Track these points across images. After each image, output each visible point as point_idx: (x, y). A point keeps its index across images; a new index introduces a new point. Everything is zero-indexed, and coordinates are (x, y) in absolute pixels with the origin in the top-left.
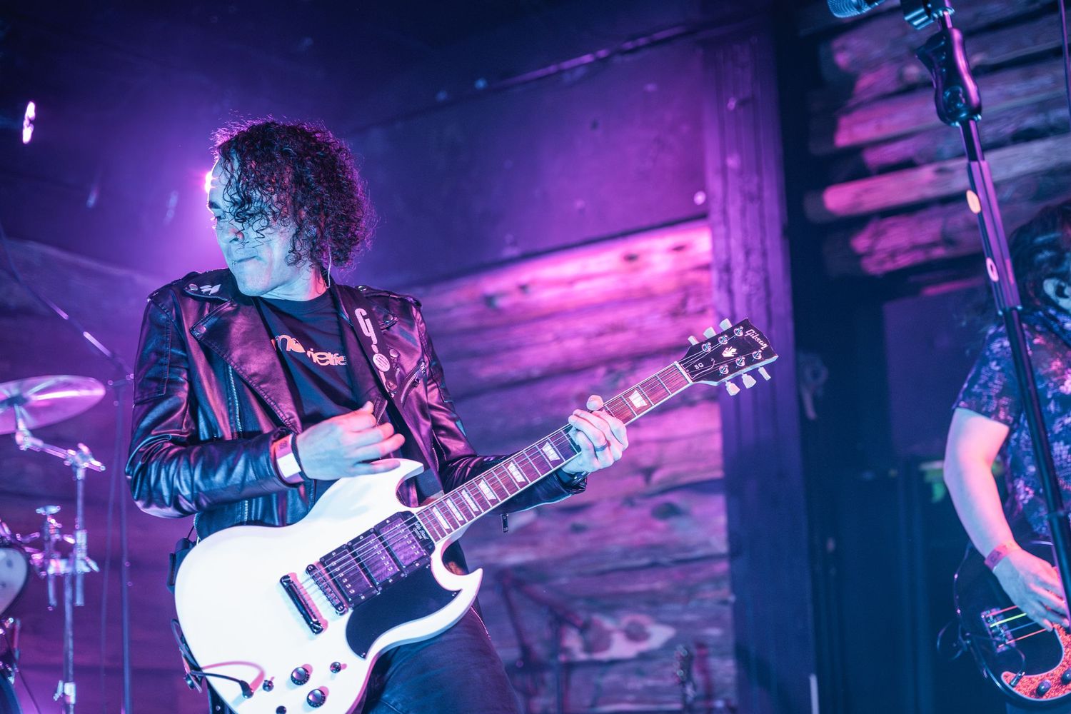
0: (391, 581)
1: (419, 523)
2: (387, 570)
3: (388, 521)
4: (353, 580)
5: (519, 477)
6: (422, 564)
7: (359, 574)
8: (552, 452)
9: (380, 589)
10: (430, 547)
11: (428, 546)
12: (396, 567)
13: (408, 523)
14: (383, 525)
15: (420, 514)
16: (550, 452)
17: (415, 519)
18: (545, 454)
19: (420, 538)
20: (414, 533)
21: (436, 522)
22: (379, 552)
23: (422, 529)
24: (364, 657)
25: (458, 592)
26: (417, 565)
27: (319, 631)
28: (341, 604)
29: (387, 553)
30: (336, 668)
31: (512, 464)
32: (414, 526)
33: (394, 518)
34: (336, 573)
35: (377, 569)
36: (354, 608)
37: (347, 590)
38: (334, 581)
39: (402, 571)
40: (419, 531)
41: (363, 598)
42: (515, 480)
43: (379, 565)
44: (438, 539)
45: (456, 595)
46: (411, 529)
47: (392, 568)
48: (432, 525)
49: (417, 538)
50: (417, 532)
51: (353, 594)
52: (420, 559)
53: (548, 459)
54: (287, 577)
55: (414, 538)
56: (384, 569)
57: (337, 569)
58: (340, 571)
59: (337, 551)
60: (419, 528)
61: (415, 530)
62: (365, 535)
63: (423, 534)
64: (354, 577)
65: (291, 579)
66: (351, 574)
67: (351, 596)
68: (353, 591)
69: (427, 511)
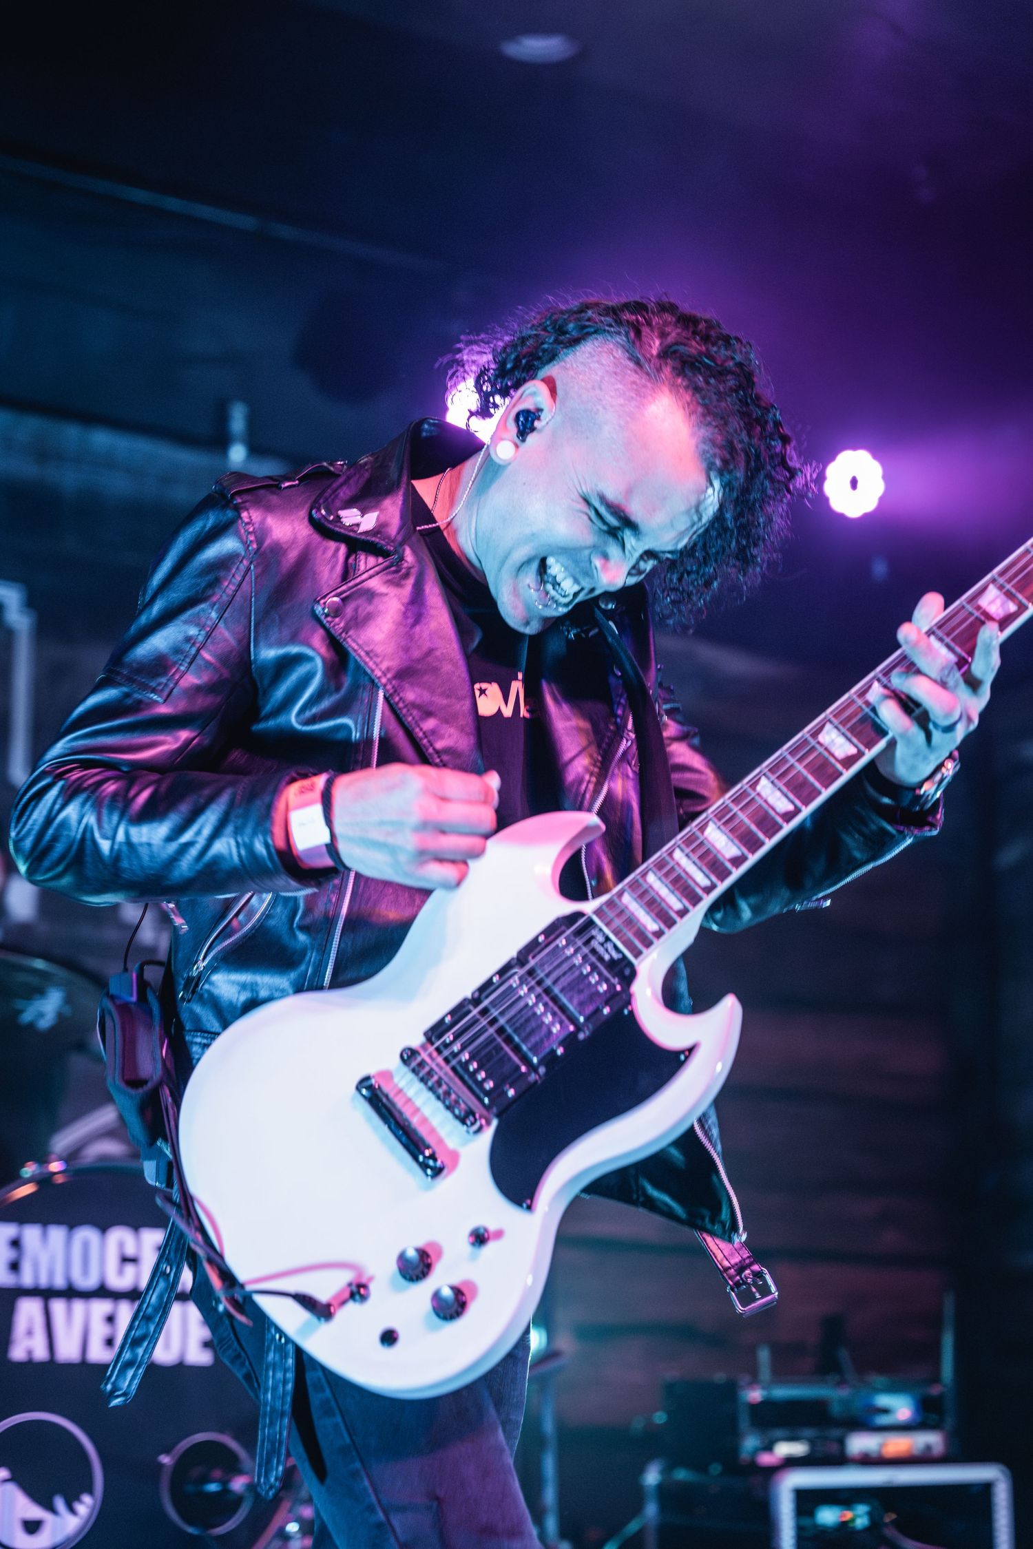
0: (560, 1051)
1: (601, 930)
2: (550, 1032)
3: (541, 939)
4: (489, 1061)
5: (780, 802)
6: (616, 1008)
7: (499, 1049)
8: (841, 740)
9: (542, 1070)
10: (627, 972)
11: (624, 972)
12: (566, 1021)
13: (579, 933)
14: (532, 947)
15: (598, 912)
16: (837, 743)
17: (590, 924)
18: (826, 749)
19: (607, 957)
20: (594, 951)
21: (631, 922)
22: (531, 1000)
23: (607, 939)
24: (529, 1208)
25: (691, 1050)
26: (606, 1011)
27: (438, 1172)
28: (471, 1112)
29: (546, 999)
30: (480, 1238)
31: (764, 781)
32: (593, 937)
33: (552, 931)
34: (455, 1055)
35: (533, 1032)
36: (498, 1116)
37: (480, 1084)
38: (454, 1069)
39: (579, 1028)
40: (602, 945)
41: (511, 1093)
42: (774, 809)
43: (533, 1024)
44: (638, 954)
45: (687, 1058)
46: (587, 943)
47: (558, 1026)
48: (625, 930)
49: (601, 959)
50: (601, 950)
51: (492, 1090)
52: (611, 997)
53: (833, 755)
54: (367, 1078)
55: (593, 959)
56: (544, 1030)
57: (456, 1048)
58: (463, 1048)
59: (452, 1012)
60: (601, 938)
61: (594, 944)
62: (504, 971)
63: (609, 946)
64: (489, 1057)
65: (373, 1081)
66: (483, 1053)
67: (487, 1093)
68: (489, 1085)
69: (610, 903)
